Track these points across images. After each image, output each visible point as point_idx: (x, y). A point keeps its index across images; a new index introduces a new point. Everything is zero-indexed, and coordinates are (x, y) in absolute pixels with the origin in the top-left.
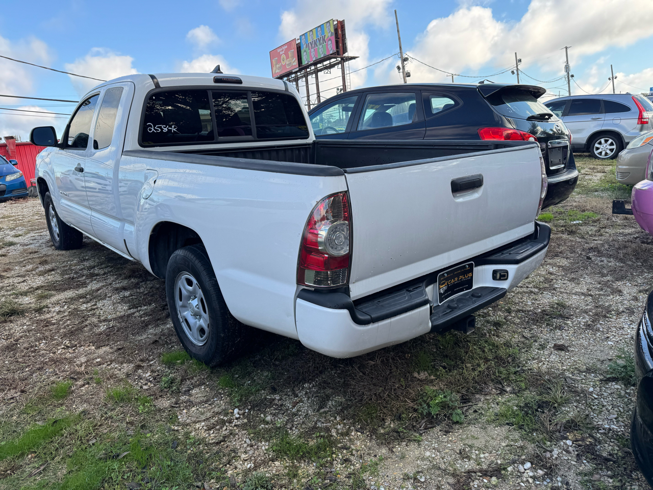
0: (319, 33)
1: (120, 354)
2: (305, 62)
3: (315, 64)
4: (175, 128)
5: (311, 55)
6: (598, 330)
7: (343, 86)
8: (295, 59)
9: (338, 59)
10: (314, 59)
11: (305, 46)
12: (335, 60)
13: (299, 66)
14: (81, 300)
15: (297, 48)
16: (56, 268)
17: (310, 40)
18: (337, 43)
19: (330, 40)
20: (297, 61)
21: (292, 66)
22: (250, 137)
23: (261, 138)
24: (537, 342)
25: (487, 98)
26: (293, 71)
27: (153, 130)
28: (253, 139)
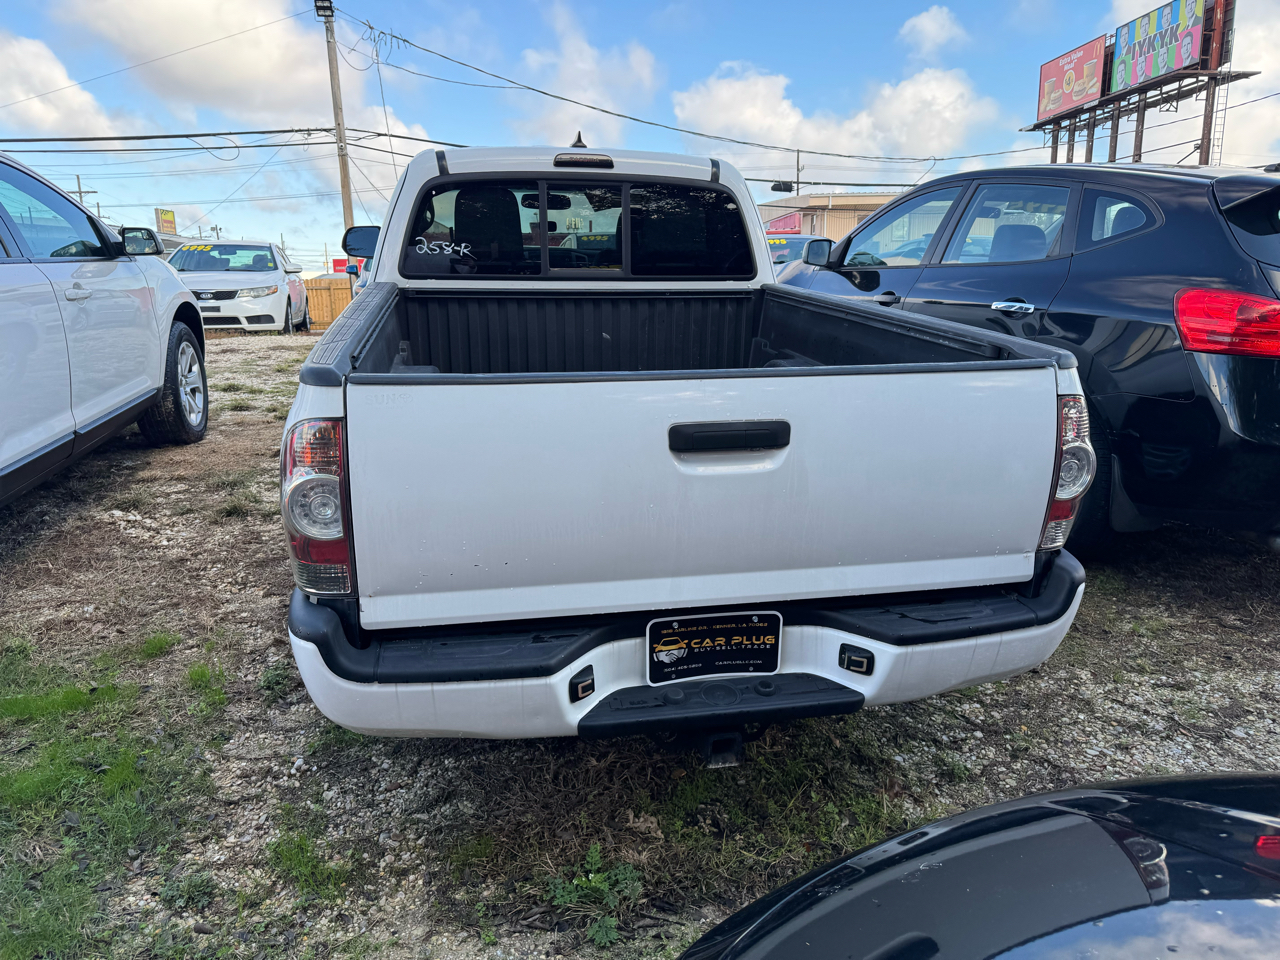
0: (1164, 20)
2: (1117, 87)
3: (1142, 90)
4: (466, 247)
5: (1134, 71)
7: (1202, 139)
8: (1096, 79)
9: (1200, 78)
10: (1141, 80)
11: (1124, 52)
12: (1194, 80)
13: (1103, 94)
15: (1106, 56)
17: (1139, 37)
18: (1206, 41)
19: (1189, 34)
20: (1099, 86)
21: (1087, 95)
22: (617, 270)
23: (638, 274)
25: (1228, 214)
26: (1086, 107)
27: (425, 249)
28: (622, 275)
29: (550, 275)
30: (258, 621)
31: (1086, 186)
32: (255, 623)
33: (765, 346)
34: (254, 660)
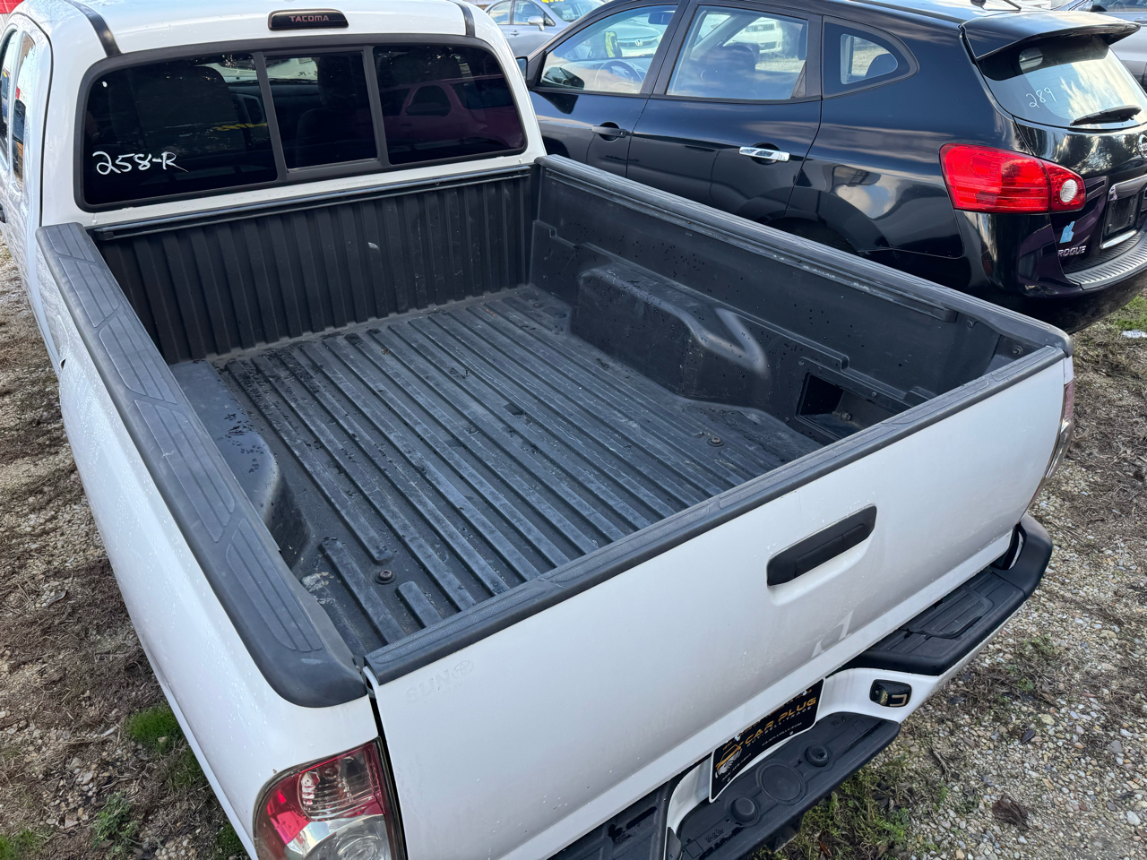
1: (52, 697)
4: (168, 158)
6: (1111, 762)
14: (31, 500)
16: (12, 387)
22: (371, 162)
24: (958, 780)
25: (980, 63)
27: (110, 167)
28: (380, 167)
29: (289, 179)
30: (27, 719)
31: (826, 19)
32: (23, 723)
33: (553, 233)
34: (58, 790)
